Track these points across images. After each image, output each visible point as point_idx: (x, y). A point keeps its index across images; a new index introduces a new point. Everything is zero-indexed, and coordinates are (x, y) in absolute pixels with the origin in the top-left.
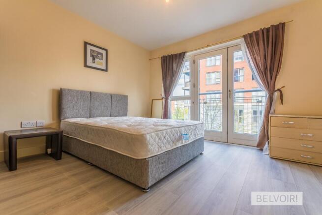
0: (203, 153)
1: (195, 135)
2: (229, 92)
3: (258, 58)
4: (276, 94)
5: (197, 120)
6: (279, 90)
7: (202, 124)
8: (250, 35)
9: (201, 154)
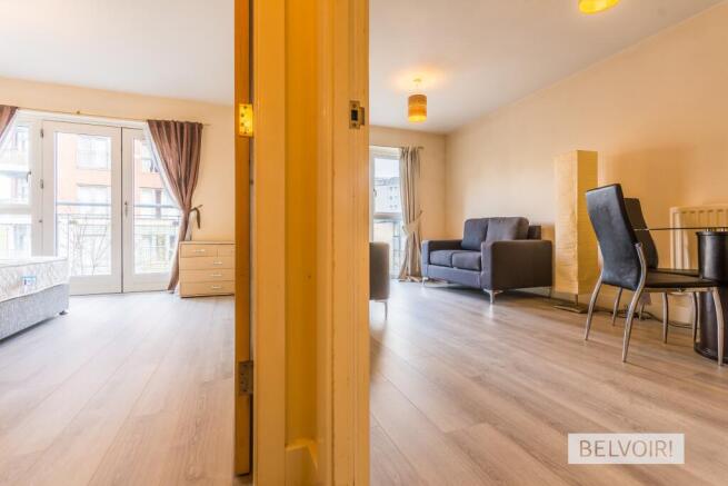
0: (66, 311)
1: (50, 280)
2: (124, 206)
3: (170, 162)
4: (193, 215)
5: (52, 255)
6: (196, 209)
7: (66, 260)
8: (159, 123)
9: (62, 313)
